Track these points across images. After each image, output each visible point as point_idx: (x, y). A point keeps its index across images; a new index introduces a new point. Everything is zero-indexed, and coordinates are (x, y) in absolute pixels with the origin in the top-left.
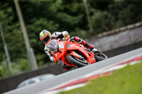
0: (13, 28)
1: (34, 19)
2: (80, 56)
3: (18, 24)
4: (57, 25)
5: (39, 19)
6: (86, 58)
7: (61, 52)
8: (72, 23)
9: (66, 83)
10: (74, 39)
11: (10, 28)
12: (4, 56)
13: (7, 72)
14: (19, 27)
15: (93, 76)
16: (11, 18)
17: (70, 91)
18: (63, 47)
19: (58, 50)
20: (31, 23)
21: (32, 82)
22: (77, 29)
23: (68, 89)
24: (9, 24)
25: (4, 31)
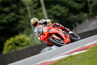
0: (38, 12)
1: (52, 5)
2: (59, 38)
3: (40, 9)
4: (68, 10)
5: (55, 5)
6: (63, 39)
7: (44, 35)
8: (78, 8)
9: (74, 50)
10: (55, 25)
11: (35, 11)
12: (31, 31)
13: (33, 42)
14: (41, 11)
15: (92, 45)
16: (36, 4)
17: (76, 55)
18: (46, 31)
19: (43, 33)
20: (50, 8)
21: (51, 49)
22: (81, 12)
23: (75, 54)
24: (35, 9)
25: (31, 13)
